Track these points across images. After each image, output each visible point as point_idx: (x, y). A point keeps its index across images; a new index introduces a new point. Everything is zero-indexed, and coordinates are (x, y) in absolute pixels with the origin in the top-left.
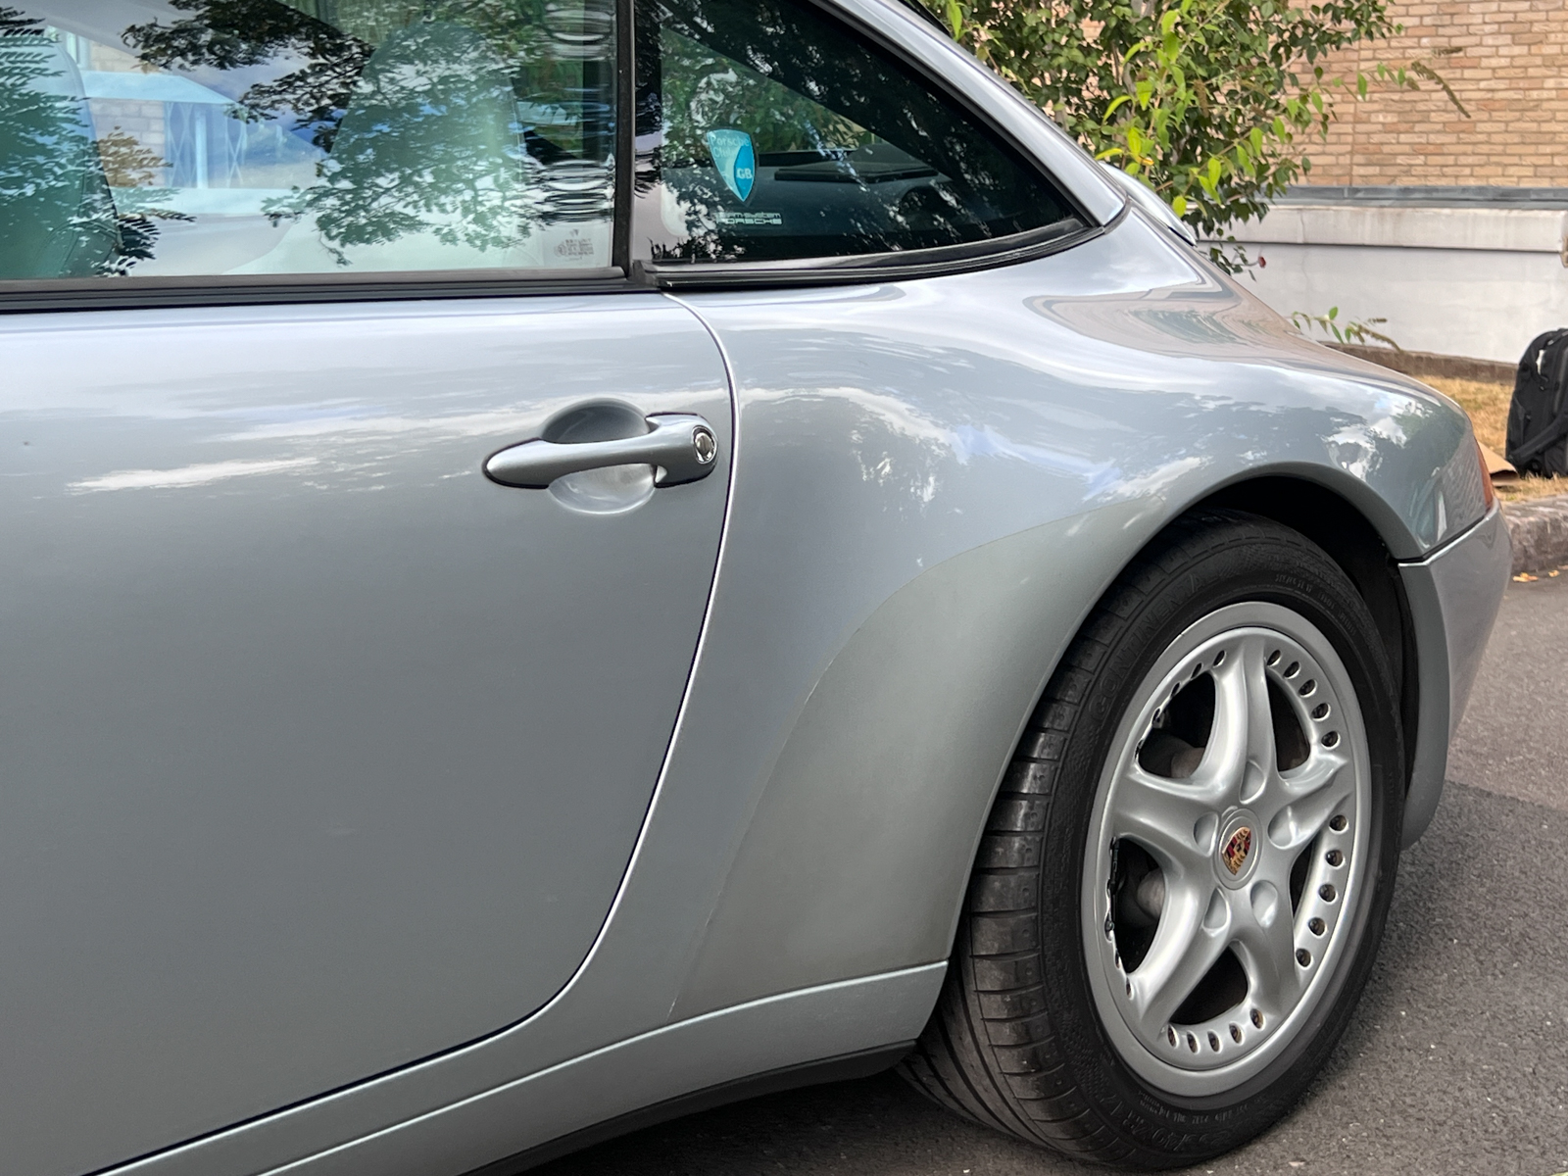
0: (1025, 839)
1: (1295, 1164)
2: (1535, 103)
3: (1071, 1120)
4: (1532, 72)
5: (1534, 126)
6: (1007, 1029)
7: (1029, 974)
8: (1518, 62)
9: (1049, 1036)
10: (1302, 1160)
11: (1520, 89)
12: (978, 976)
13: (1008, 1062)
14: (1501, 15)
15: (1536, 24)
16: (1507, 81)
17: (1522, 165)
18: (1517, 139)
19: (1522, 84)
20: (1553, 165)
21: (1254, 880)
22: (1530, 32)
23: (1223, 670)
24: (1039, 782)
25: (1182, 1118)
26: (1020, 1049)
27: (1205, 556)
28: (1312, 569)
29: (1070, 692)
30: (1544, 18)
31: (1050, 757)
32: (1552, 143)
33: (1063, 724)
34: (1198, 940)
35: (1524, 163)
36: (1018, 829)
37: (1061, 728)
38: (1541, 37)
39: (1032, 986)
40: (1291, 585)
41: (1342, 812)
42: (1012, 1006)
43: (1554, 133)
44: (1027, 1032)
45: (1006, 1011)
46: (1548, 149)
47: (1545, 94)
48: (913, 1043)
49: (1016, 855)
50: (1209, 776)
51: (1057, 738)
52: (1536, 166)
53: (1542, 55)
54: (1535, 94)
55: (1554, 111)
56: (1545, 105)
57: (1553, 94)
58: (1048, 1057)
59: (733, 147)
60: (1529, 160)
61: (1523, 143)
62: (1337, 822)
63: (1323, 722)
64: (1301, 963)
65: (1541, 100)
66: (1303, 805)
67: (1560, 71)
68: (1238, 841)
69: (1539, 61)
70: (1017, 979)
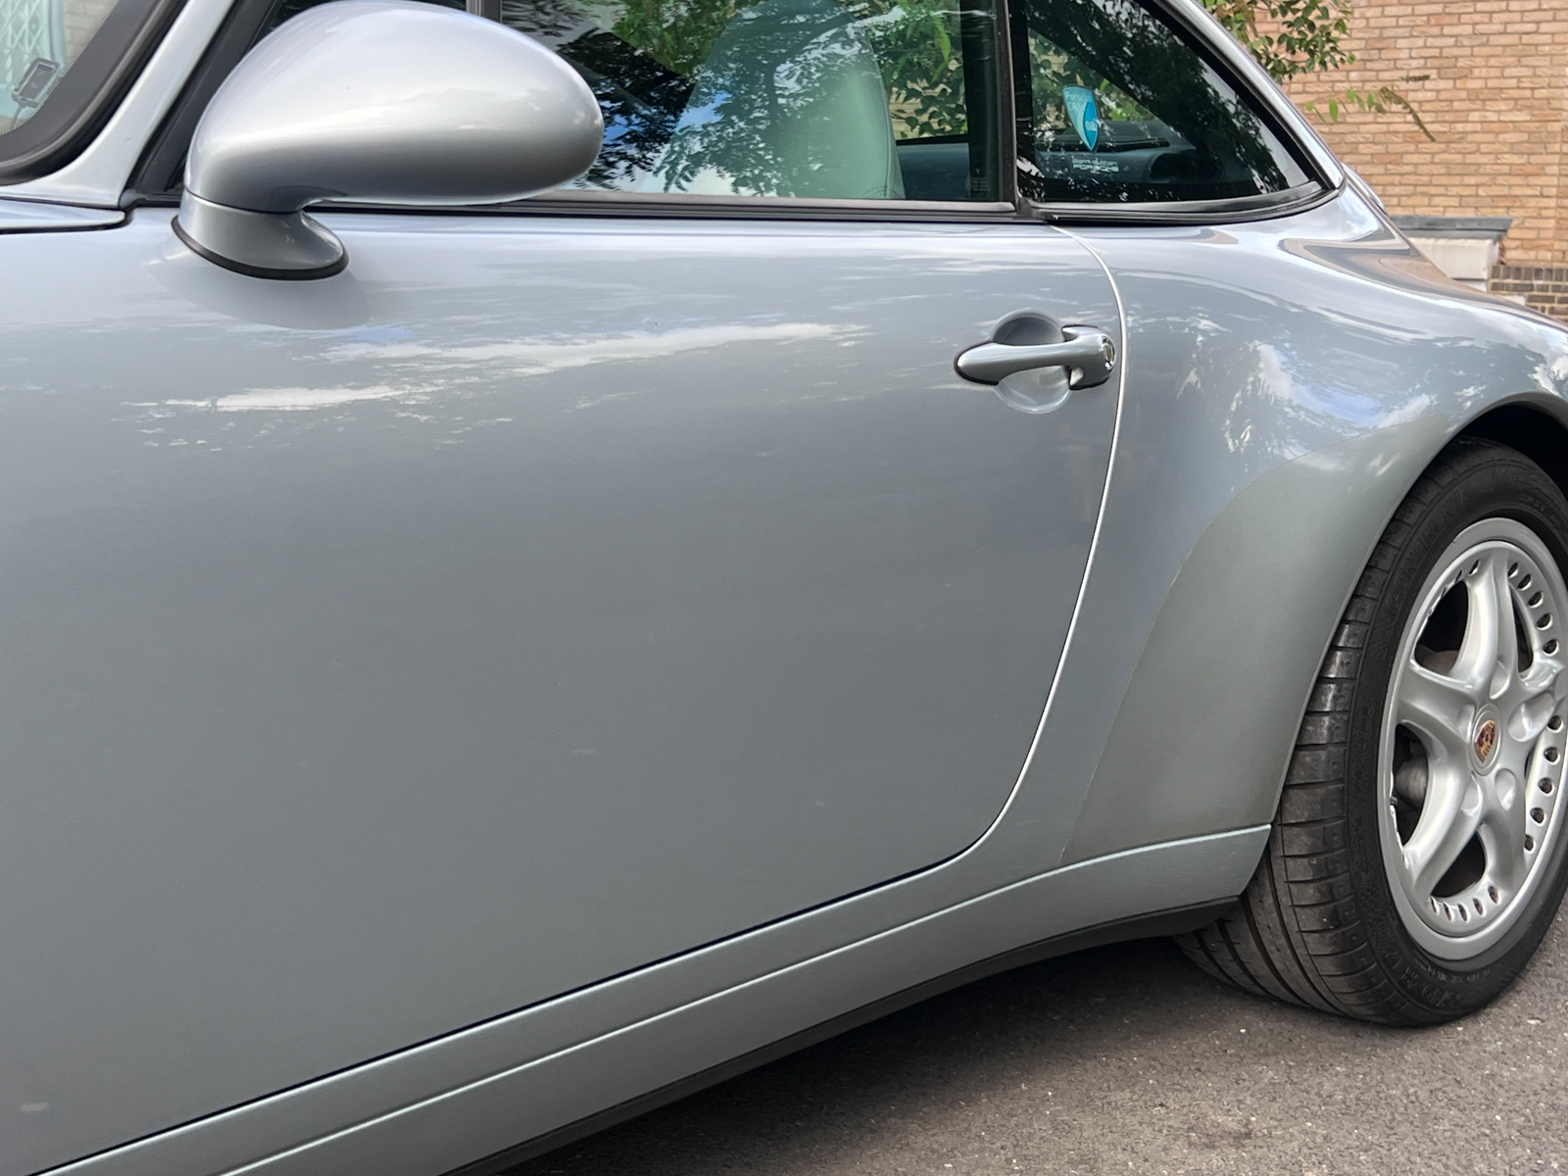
0: (1334, 718)
1: (1532, 1022)
2: (1460, 136)
3: (1357, 975)
4: (1456, 105)
5: (1459, 158)
6: (1310, 890)
7: (1335, 838)
8: (1443, 96)
9: (1351, 894)
10: (1538, 1019)
11: (1446, 122)
12: (1286, 842)
13: (1310, 920)
14: (1426, 50)
15: (1460, 59)
16: (1433, 114)
17: (1447, 196)
18: (1443, 171)
19: (1447, 117)
20: (1477, 195)
21: (1498, 767)
22: (1456, 67)
23: (1475, 579)
24: (1346, 668)
25: (1443, 977)
26: (1321, 908)
27: (1469, 473)
28: (1545, 491)
29: (1370, 589)
30: (1469, 53)
31: (1355, 646)
32: (1476, 174)
33: (1365, 617)
34: (1459, 819)
35: (1450, 193)
36: (1327, 709)
37: (1363, 620)
38: (1467, 71)
39: (1338, 849)
40: (1530, 504)
41: (1559, 713)
42: (1317, 868)
43: (1479, 165)
44: (1331, 892)
45: (1312, 873)
46: (1473, 180)
47: (1469, 127)
48: (1236, 899)
49: (1325, 732)
50: (1469, 669)
51: (1360, 630)
52: (1461, 196)
53: (1467, 90)
54: (1460, 127)
55: (1478, 144)
56: (1470, 138)
57: (1478, 127)
58: (1347, 914)
59: (1082, 103)
60: (1454, 191)
61: (1449, 174)
62: (1555, 722)
63: (1547, 630)
64: (1527, 848)
65: (1467, 133)
66: (1534, 702)
67: (1484, 105)
68: (1487, 732)
69: (1463, 95)
70: (1325, 843)
